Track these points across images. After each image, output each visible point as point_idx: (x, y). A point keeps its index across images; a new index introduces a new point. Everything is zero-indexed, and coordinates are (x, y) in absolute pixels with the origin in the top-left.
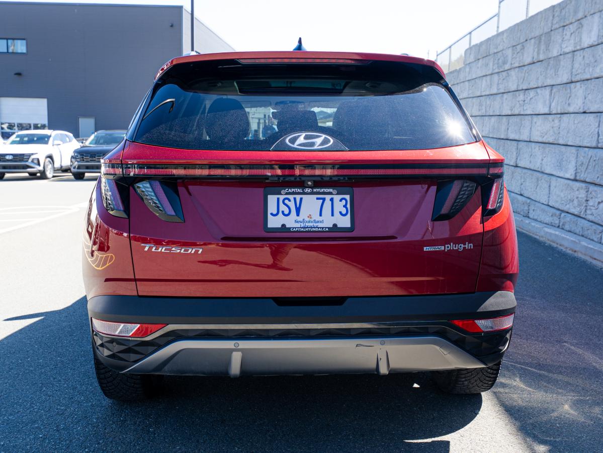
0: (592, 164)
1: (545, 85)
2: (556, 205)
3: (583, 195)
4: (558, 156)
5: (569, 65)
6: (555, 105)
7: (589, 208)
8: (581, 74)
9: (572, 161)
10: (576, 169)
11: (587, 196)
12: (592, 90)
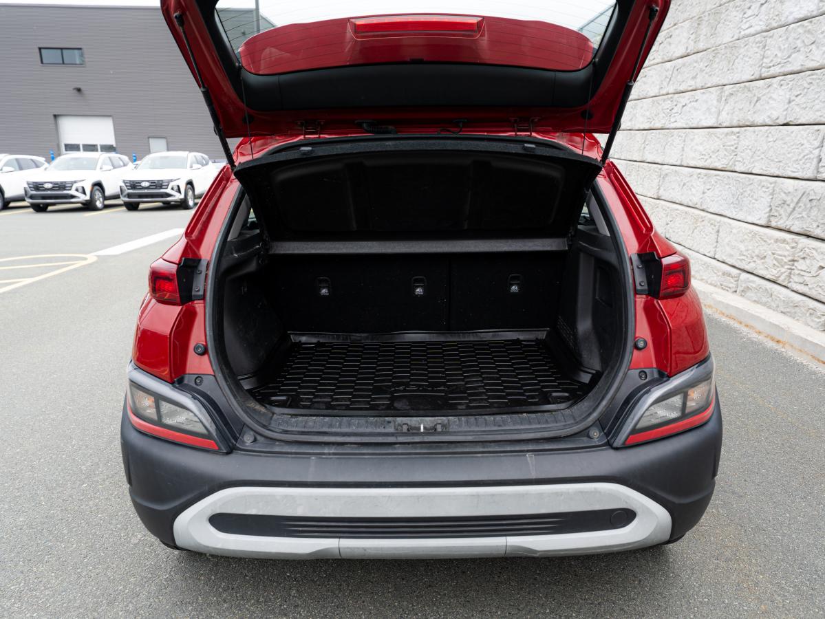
0: (805, 205)
1: (709, 85)
2: (731, 261)
3: (785, 251)
4: (734, 188)
5: (757, 53)
6: (728, 114)
7: (797, 272)
8: (780, 65)
9: (763, 197)
10: (771, 210)
11: (793, 255)
12: (804, 88)
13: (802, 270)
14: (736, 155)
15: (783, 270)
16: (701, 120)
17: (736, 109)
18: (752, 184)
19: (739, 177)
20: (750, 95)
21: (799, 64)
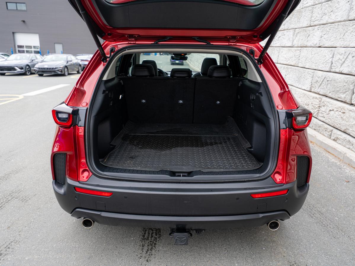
0: (325, 83)
1: (290, 28)
3: (316, 102)
4: (297, 74)
5: (309, 15)
6: (297, 41)
7: (321, 112)
8: (318, 21)
9: (309, 79)
10: (312, 84)
11: (320, 104)
12: (327, 31)
13: (323, 111)
14: (299, 60)
15: (316, 111)
16: (286, 44)
17: (300, 39)
18: (305, 72)
19: (300, 69)
20: (306, 33)
21: (326, 21)
